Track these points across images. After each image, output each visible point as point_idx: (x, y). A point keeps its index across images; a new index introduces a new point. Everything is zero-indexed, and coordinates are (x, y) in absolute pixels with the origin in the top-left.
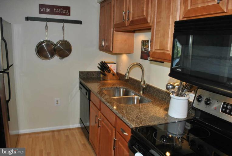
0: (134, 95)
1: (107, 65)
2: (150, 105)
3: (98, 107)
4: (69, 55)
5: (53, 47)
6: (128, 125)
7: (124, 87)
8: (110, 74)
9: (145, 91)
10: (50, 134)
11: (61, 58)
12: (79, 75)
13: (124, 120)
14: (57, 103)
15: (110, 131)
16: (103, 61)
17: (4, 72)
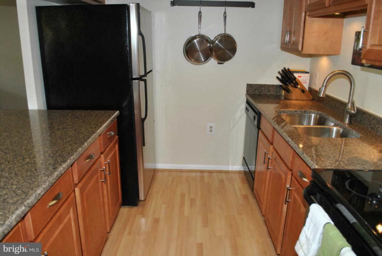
0: (333, 124)
1: (293, 75)
2: (357, 141)
3: (270, 138)
4: (232, 57)
5: (209, 45)
6: (310, 165)
7: (316, 112)
8: (297, 89)
9: (354, 120)
10: (198, 174)
11: (220, 62)
12: (247, 89)
13: (304, 157)
14: (211, 131)
15: (283, 176)
16: (287, 68)
17: (140, 78)
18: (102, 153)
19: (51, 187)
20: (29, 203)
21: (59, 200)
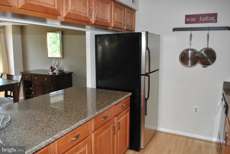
5: (196, 55)
10: (185, 139)
11: (204, 66)
14: (196, 111)
17: (146, 75)
18: (116, 116)
19: (72, 131)
20: (55, 137)
21: (77, 138)
